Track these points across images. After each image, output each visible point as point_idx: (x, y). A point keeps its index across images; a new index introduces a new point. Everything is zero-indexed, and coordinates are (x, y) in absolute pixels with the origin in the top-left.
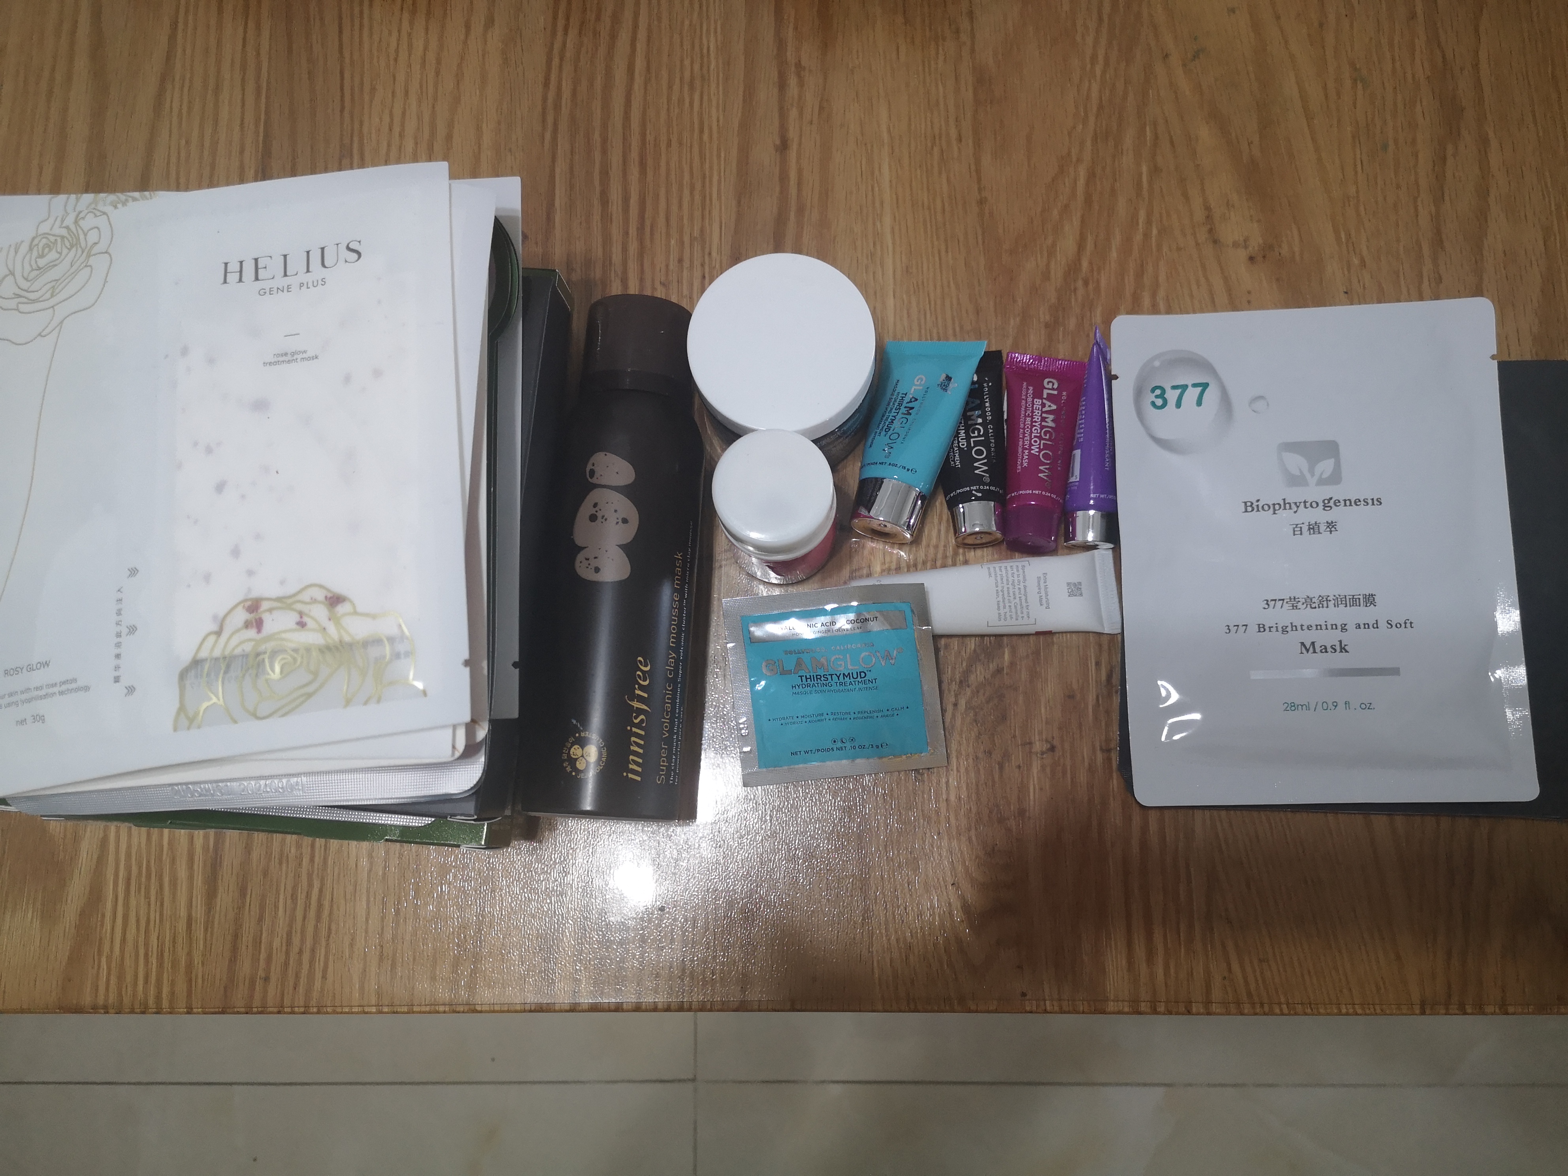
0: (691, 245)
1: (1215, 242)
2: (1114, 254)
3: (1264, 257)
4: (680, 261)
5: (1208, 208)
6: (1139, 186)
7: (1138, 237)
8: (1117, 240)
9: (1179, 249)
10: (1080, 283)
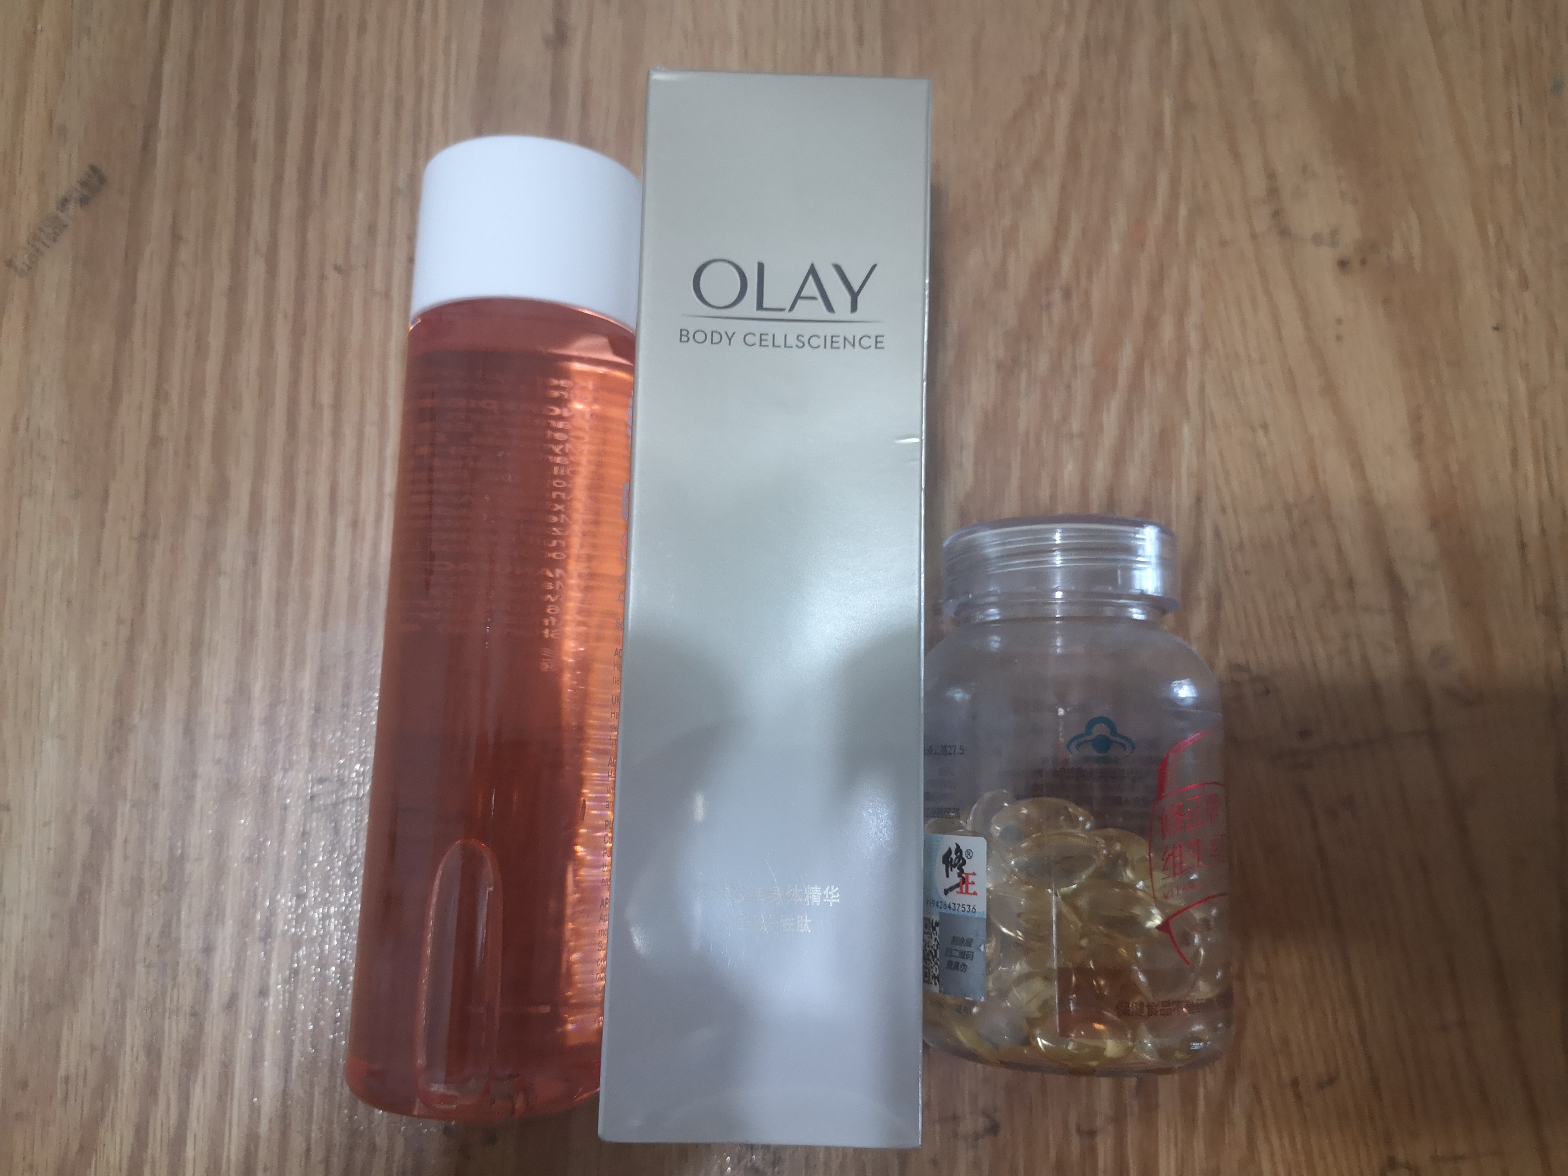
0: (392, 202)
1: (1284, 232)
2: (1115, 247)
3: (1363, 262)
4: (372, 230)
5: (1271, 176)
6: (1157, 132)
7: (1156, 220)
8: (1120, 222)
9: (1223, 243)
10: (1057, 296)
